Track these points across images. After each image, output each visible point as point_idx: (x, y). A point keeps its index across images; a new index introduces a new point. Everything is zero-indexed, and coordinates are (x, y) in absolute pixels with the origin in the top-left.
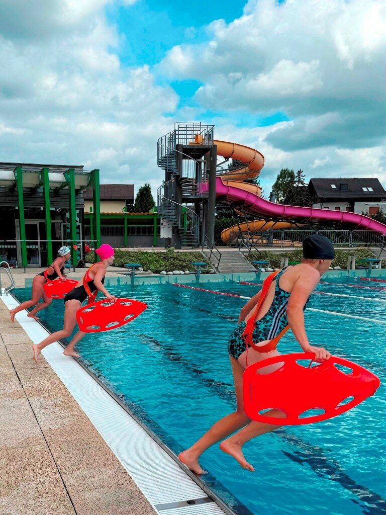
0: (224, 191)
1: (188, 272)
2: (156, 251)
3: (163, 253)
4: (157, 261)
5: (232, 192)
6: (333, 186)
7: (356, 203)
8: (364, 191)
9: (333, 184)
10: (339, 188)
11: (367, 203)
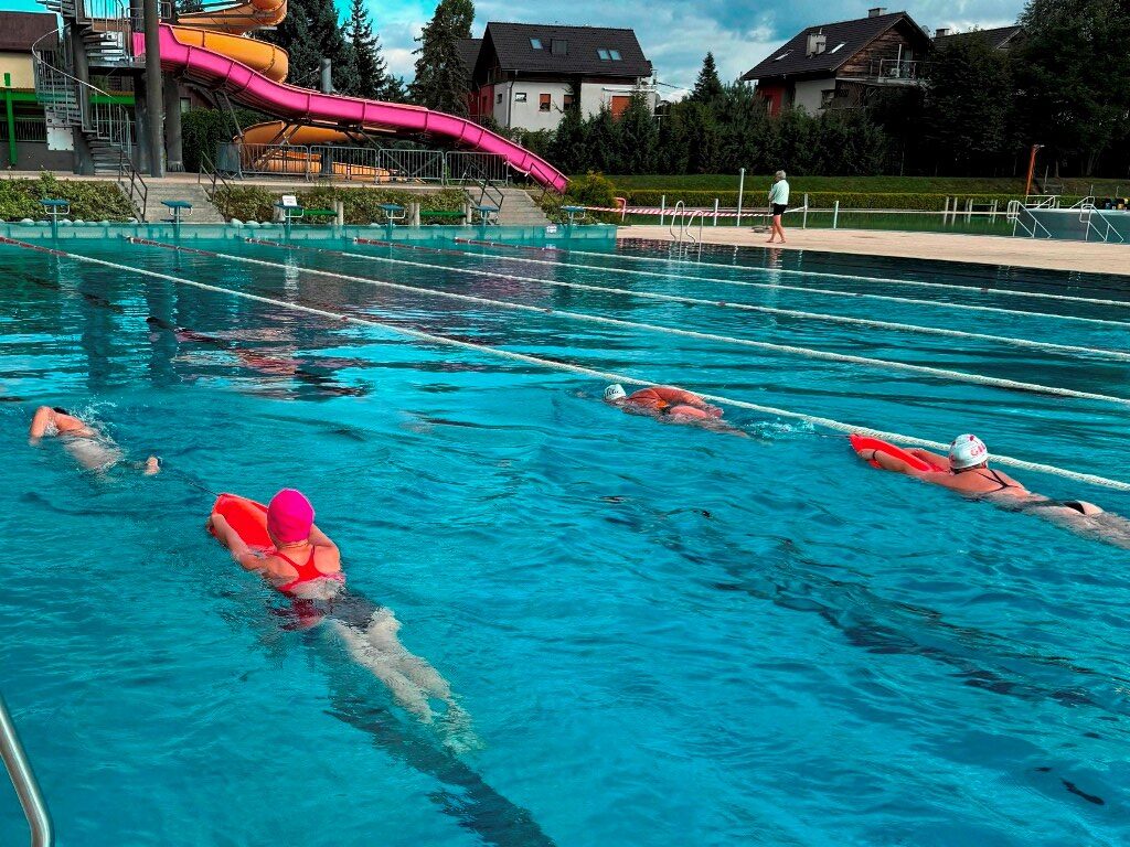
0: (179, 55)
1: (79, 221)
2: (16, 178)
3: (33, 181)
4: (16, 198)
5: (198, 59)
6: (536, 44)
7: (585, 87)
8: (602, 57)
9: (535, 38)
10: (548, 48)
11: (607, 87)
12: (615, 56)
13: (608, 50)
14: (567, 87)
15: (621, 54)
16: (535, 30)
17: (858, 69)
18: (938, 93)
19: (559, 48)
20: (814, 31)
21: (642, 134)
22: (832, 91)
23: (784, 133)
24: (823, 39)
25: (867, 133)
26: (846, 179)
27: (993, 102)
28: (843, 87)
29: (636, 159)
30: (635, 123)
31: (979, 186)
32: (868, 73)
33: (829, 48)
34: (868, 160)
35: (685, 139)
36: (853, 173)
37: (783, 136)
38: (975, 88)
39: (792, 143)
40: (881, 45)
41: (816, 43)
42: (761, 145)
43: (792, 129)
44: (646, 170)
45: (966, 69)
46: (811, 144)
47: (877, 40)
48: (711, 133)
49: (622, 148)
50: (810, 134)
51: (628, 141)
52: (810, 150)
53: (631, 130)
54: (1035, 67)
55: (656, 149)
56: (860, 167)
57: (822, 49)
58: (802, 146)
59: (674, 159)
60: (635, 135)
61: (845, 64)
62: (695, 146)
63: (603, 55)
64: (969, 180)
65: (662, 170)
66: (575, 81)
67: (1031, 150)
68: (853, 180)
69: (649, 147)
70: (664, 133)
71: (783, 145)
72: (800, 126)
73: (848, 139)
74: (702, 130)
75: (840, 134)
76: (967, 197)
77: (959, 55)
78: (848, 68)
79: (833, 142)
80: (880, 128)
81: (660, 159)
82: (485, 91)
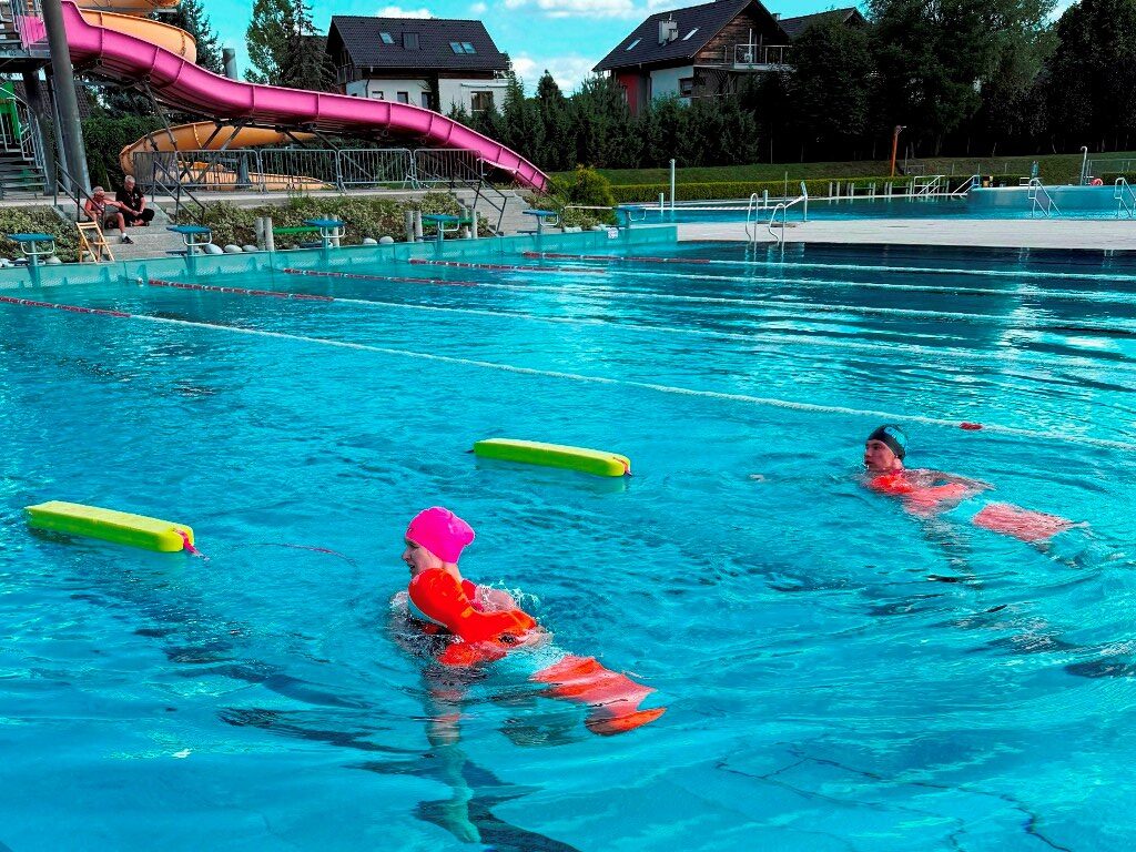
0: (89, 40)
6: (387, 38)
7: (443, 83)
8: (456, 51)
9: (384, 31)
10: (400, 42)
11: (465, 82)
12: (468, 48)
13: (461, 41)
14: (423, 83)
16: (383, 24)
17: (713, 55)
18: (802, 75)
19: (411, 42)
20: (664, 16)
21: (529, 129)
22: (690, 78)
23: (663, 124)
24: (674, 25)
26: (727, 168)
27: (855, 83)
28: (702, 75)
31: (848, 170)
32: (723, 60)
33: (681, 34)
34: (744, 148)
35: (571, 133)
36: (731, 163)
38: (838, 69)
39: (673, 133)
40: (733, 29)
41: (667, 30)
42: (644, 135)
45: (829, 50)
46: (690, 135)
47: (728, 25)
48: (596, 125)
50: (690, 124)
52: (691, 140)
54: (893, 47)
55: (544, 143)
56: (737, 155)
57: (675, 35)
58: (683, 136)
59: (563, 153)
61: (701, 51)
62: (583, 139)
63: (456, 48)
64: (838, 164)
66: (431, 76)
67: (893, 133)
68: (733, 170)
70: (550, 127)
71: (665, 134)
72: (677, 116)
73: (725, 127)
75: (716, 122)
76: (847, 182)
77: (820, 37)
78: (704, 55)
79: (712, 130)
80: (752, 114)
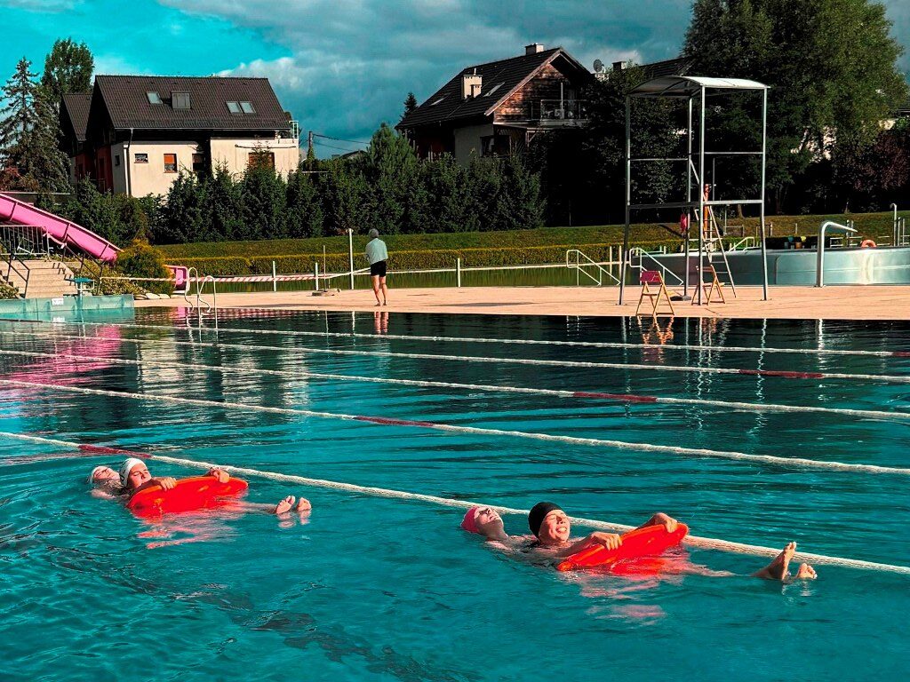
6: (153, 98)
7: (215, 144)
8: (232, 111)
9: (153, 90)
10: (167, 101)
11: (240, 144)
12: (247, 108)
13: (239, 100)
14: (194, 145)
15: (254, 105)
16: (152, 83)
19: (181, 101)
20: (467, 72)
22: (492, 137)
24: (478, 80)
25: (522, 182)
28: (501, 133)
29: (261, 221)
30: (257, 184)
32: (529, 115)
33: (484, 90)
34: (527, 211)
37: (429, 190)
39: (439, 197)
40: (540, 84)
41: (470, 86)
43: (439, 183)
44: (275, 234)
47: (533, 79)
49: (244, 211)
50: (459, 187)
51: (251, 204)
52: (460, 204)
53: (253, 192)
55: (284, 210)
56: (518, 218)
57: (477, 92)
59: (306, 220)
60: (258, 196)
61: (501, 108)
62: (329, 206)
63: (233, 107)
65: (293, 234)
66: (202, 138)
68: (510, 234)
69: (276, 209)
73: (502, 190)
74: (334, 189)
75: (492, 185)
78: (507, 111)
79: (486, 193)
80: (536, 176)
81: (290, 222)
82: (101, 154)
